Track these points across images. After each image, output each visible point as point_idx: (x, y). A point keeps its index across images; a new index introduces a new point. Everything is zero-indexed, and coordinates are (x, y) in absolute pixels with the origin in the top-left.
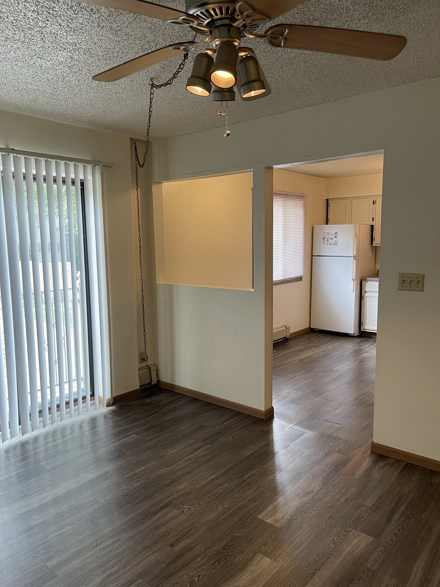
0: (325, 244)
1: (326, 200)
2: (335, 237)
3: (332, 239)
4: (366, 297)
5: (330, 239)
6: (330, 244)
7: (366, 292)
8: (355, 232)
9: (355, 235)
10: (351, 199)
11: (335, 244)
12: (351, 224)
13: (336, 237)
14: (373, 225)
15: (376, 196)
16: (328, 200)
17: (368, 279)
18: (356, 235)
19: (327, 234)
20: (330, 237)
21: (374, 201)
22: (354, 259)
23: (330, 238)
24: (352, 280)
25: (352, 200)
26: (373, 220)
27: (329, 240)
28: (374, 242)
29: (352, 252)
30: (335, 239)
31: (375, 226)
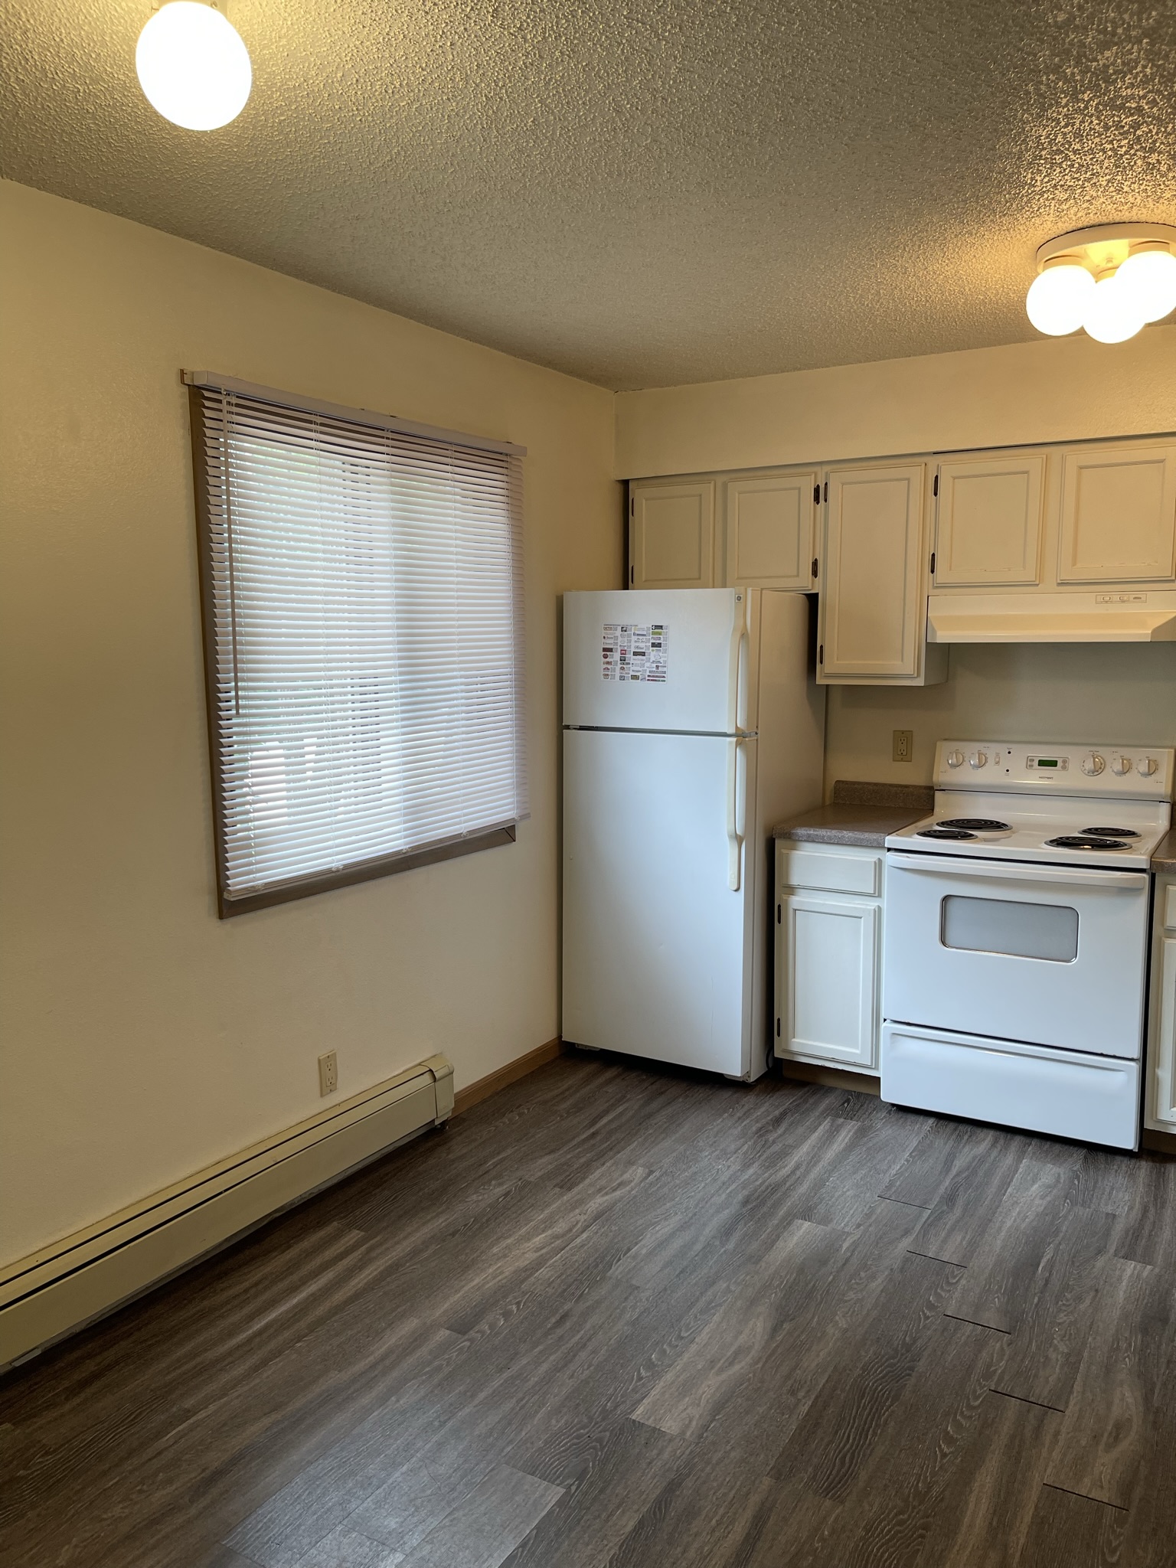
0: (613, 677)
1: (619, 488)
2: (653, 645)
3: (643, 654)
4: (791, 912)
5: (635, 654)
6: (635, 677)
7: (791, 890)
8: (741, 623)
9: (738, 635)
10: (720, 479)
11: (657, 677)
12: (724, 586)
13: (659, 645)
14: (817, 595)
15: (826, 468)
16: (625, 483)
17: (802, 832)
18: (744, 635)
19: (619, 632)
20: (633, 644)
21: (817, 490)
22: (738, 744)
23: (633, 650)
24: (730, 837)
25: (725, 485)
26: (815, 573)
27: (630, 656)
28: (822, 670)
29: (728, 715)
30: (653, 653)
31: (825, 594)
